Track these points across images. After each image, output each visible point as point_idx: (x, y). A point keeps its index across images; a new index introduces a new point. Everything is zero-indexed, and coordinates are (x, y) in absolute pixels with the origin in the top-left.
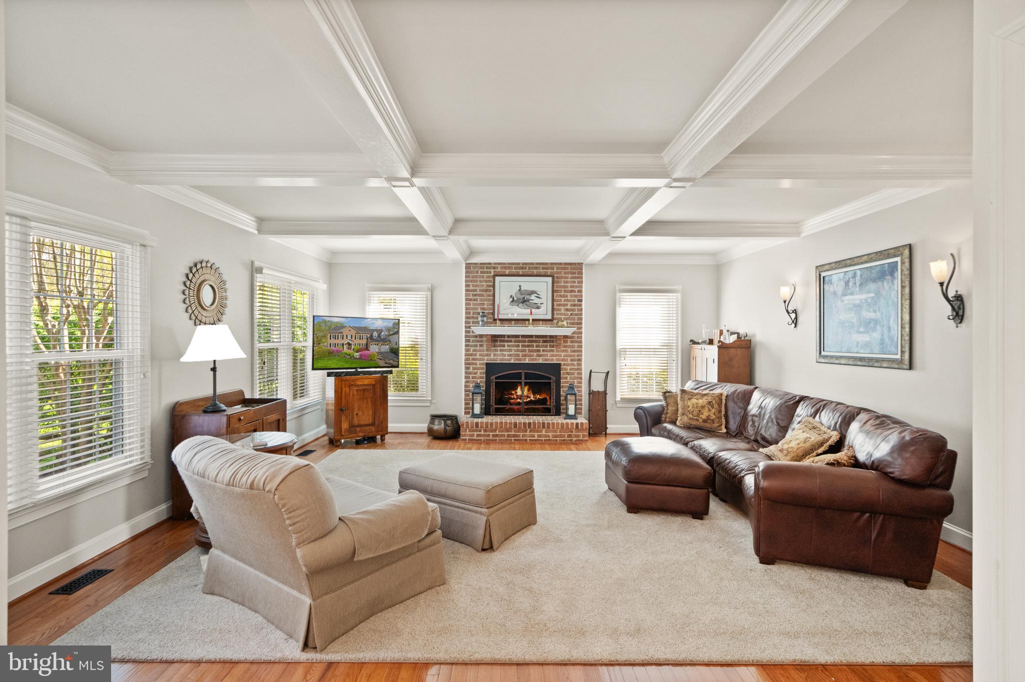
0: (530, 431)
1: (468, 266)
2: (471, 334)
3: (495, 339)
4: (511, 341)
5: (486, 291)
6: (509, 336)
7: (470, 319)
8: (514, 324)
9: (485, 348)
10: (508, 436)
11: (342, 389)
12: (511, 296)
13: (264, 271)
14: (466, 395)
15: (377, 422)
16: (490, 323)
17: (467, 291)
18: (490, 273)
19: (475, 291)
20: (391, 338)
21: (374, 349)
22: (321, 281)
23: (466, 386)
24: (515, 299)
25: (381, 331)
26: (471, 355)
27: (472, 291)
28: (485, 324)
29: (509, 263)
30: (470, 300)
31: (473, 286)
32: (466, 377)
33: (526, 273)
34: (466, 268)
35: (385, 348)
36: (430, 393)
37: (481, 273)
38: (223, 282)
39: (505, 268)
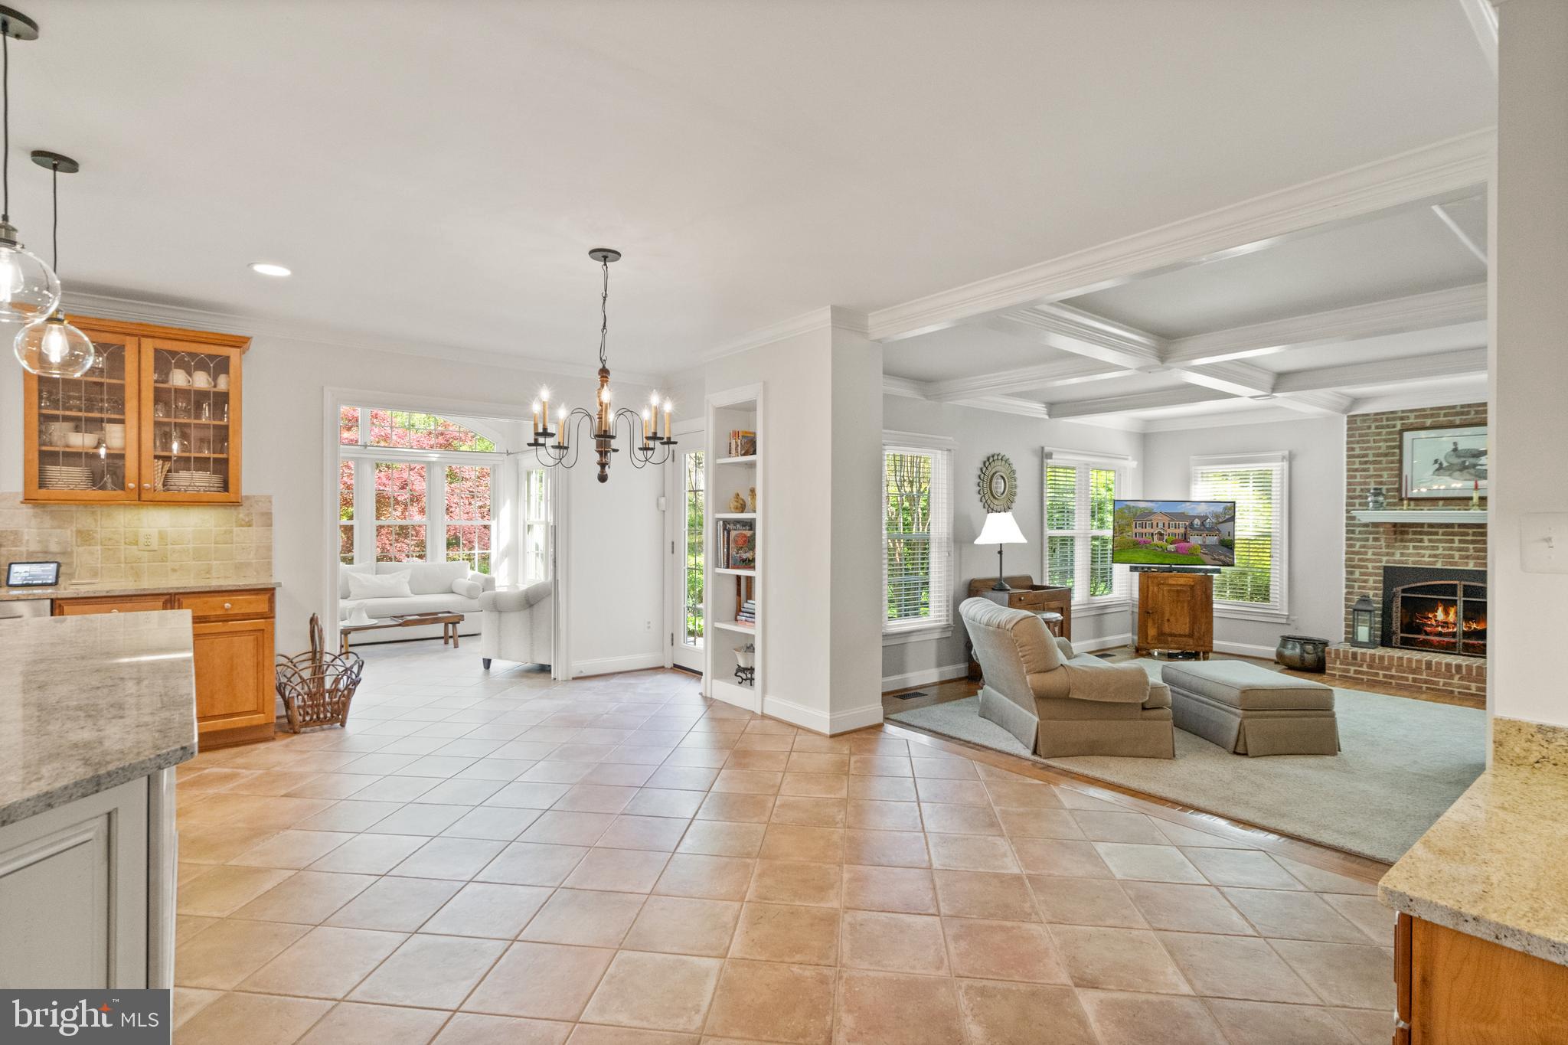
0: (1460, 679)
1: (1352, 420)
2: (1357, 522)
3: (1400, 530)
4: (1436, 534)
5: (1386, 455)
6: (1431, 525)
7: (1355, 499)
8: (1443, 505)
9: (1383, 543)
10: (1414, 680)
11: (1148, 587)
12: (1436, 461)
13: (1053, 457)
14: (1347, 613)
15: (1196, 634)
16: (1395, 504)
17: (1349, 457)
18: (1394, 426)
19: (1366, 456)
20: (1220, 527)
21: (1195, 540)
22: (1130, 458)
23: (1347, 600)
24: (1445, 464)
25: (1206, 517)
26: (1358, 553)
27: (1358, 456)
28: (1378, 506)
29: (1432, 409)
30: (1356, 470)
31: (1362, 449)
32: (1347, 587)
33: (1467, 422)
34: (1349, 423)
35: (1213, 540)
36: (1286, 604)
37: (1377, 427)
38: (1013, 472)
39: (1426, 416)
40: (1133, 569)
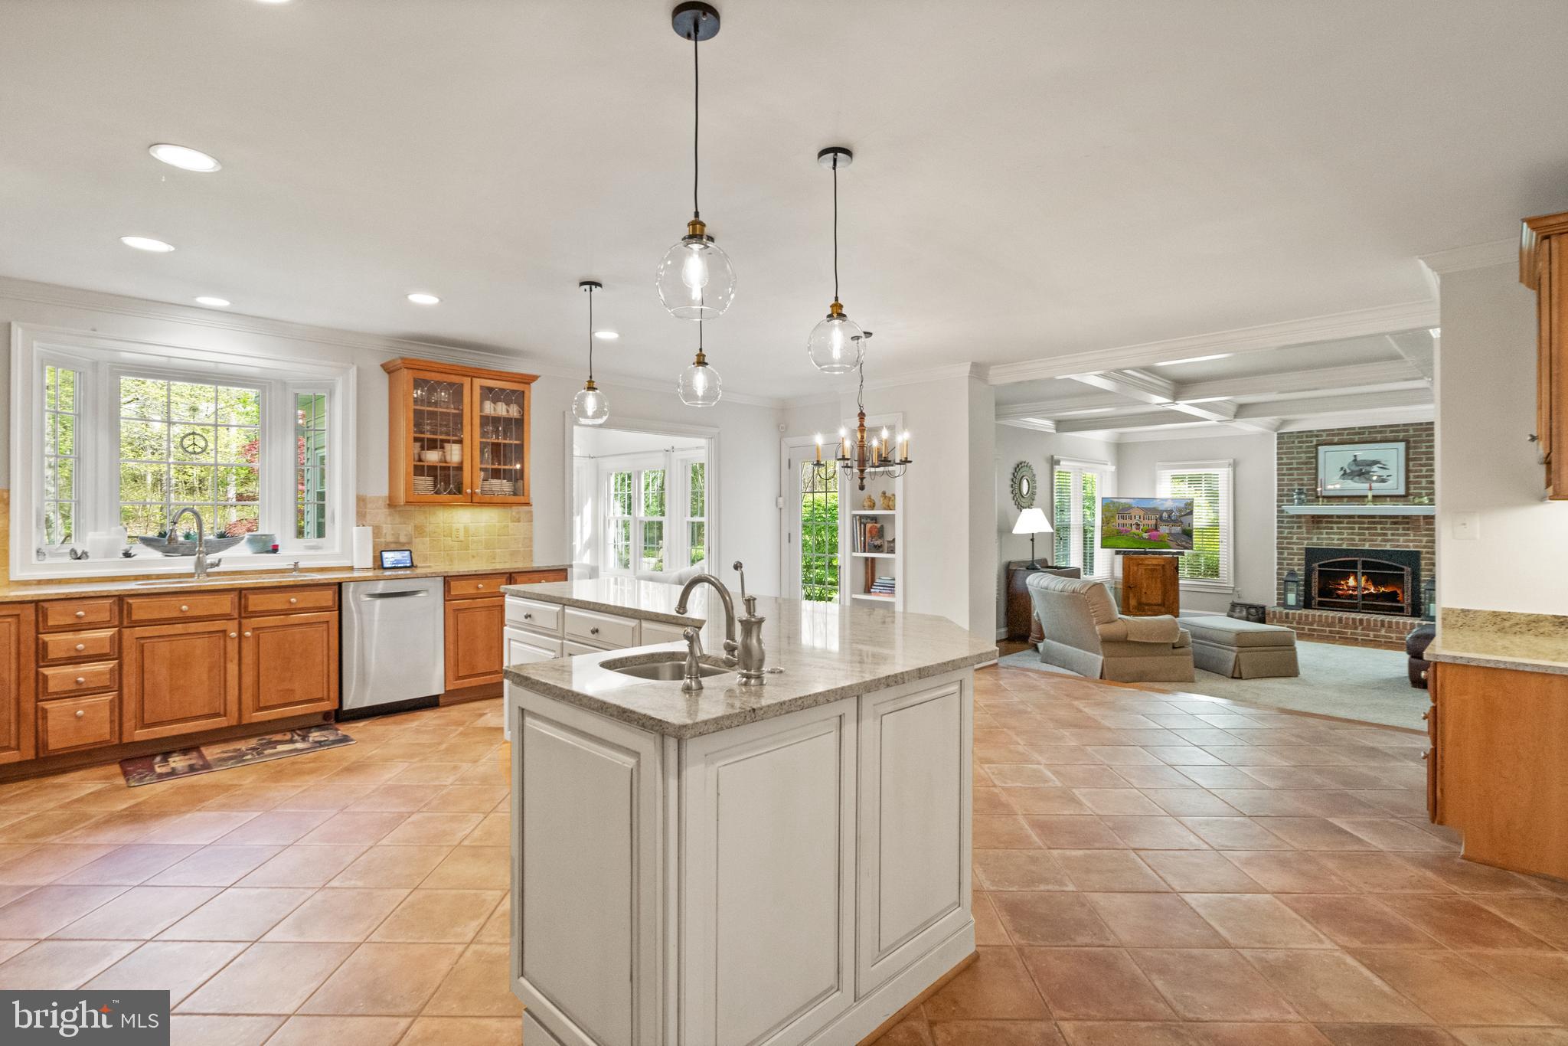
0: (1363, 629)
1: (1280, 436)
2: (1285, 514)
3: (1317, 520)
4: (1342, 523)
5: (1306, 463)
6: (1339, 517)
7: (1284, 496)
8: (1347, 501)
9: (1304, 530)
10: (1331, 632)
11: (1129, 567)
12: (1342, 469)
13: (1061, 463)
14: (1278, 584)
15: (1167, 603)
16: (1313, 501)
17: (1279, 464)
18: (1311, 442)
19: (1291, 464)
20: (1182, 519)
21: (1164, 529)
22: (1109, 463)
23: (1278, 574)
24: (1348, 471)
25: (1172, 511)
26: (1286, 538)
27: (1286, 464)
28: (1301, 502)
29: (1338, 429)
30: (1284, 475)
31: (1288, 458)
32: (1278, 564)
33: (1364, 440)
34: (1278, 438)
35: (1177, 529)
36: (1232, 579)
37: (1299, 442)
38: (1034, 475)
39: (1334, 435)
40: (1117, 553)
